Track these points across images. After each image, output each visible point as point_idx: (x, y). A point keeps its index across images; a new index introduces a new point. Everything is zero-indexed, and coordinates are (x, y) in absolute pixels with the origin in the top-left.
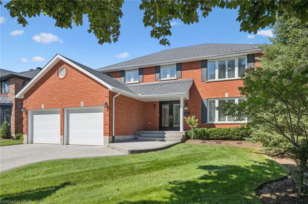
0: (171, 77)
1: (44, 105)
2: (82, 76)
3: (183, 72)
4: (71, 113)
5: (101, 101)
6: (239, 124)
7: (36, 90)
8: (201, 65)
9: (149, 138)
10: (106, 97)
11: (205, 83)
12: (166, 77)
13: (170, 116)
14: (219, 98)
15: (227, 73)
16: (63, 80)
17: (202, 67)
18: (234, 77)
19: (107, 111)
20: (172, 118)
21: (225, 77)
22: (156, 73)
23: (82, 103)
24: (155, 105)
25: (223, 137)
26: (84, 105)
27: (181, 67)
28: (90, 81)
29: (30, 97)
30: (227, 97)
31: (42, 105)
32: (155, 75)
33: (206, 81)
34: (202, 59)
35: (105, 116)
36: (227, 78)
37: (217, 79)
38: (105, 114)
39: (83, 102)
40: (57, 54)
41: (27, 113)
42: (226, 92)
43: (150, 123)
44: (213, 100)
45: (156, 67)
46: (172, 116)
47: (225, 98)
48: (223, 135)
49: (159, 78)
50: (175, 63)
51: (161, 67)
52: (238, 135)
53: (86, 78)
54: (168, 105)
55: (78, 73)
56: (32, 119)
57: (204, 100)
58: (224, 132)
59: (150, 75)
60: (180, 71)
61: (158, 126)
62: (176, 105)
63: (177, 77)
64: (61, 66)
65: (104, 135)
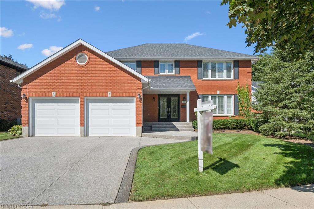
0: (168, 72)
1: (56, 93)
2: (110, 65)
3: (180, 69)
4: (91, 103)
5: (132, 92)
6: (228, 116)
7: (43, 75)
8: (197, 65)
9: (164, 129)
10: (138, 88)
11: (200, 80)
12: (165, 72)
13: (168, 109)
14: (212, 94)
15: (217, 74)
16: (84, 67)
17: (198, 67)
18: (222, 77)
19: (140, 102)
20: (170, 111)
21: (216, 77)
22: (155, 67)
23: (109, 93)
24: (154, 98)
25: (223, 126)
26: (112, 95)
27: (179, 64)
28: (120, 71)
29: (33, 82)
30: (219, 94)
31: (53, 92)
32: (153, 69)
33: (202, 79)
34: (198, 60)
35: (138, 107)
36: (217, 78)
37: (210, 78)
38: (137, 105)
39: (111, 92)
40: (79, 39)
41: (27, 100)
42: (218, 90)
43: (149, 115)
44: (207, 95)
45: (154, 61)
46: (170, 108)
47: (217, 94)
48: (223, 125)
49: (158, 73)
50: (174, 60)
51: (159, 62)
52: (234, 125)
53: (114, 68)
54: (166, 98)
55: (104, 62)
56: (34, 108)
57: (200, 95)
58: (224, 123)
59: (149, 69)
60: (178, 68)
61: (157, 118)
62: (174, 98)
63: (175, 73)
64: (81, 52)
65: (136, 125)
